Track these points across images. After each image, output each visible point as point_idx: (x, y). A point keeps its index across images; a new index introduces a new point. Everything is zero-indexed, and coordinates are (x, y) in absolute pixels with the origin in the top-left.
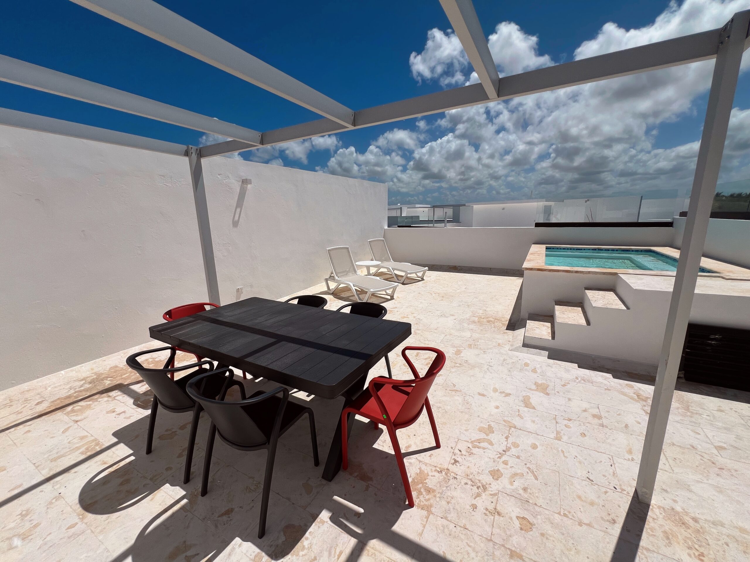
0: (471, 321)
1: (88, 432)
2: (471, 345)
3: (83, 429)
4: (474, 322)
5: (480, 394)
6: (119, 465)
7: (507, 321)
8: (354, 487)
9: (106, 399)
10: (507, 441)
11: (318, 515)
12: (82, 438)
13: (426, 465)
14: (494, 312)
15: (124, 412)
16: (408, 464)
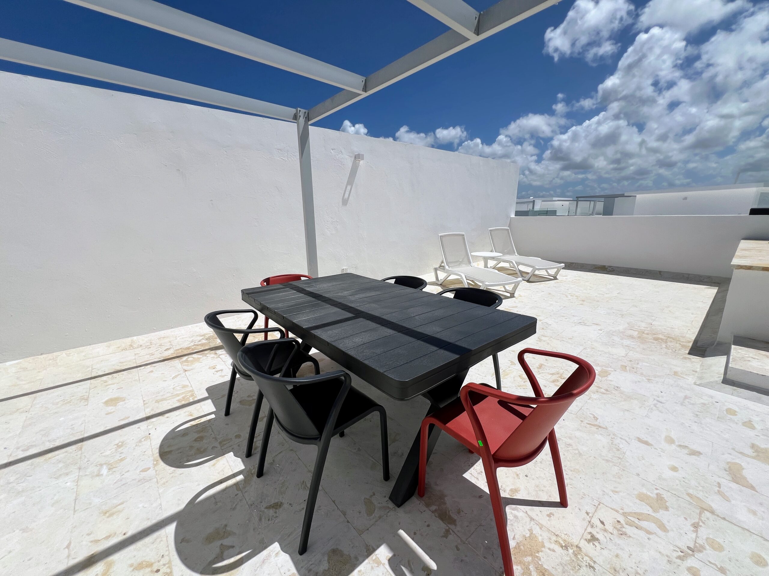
0: (627, 335)
1: (190, 382)
2: (626, 367)
3: (188, 379)
4: (632, 337)
5: (640, 440)
6: (200, 421)
7: (690, 342)
8: (428, 526)
9: (213, 355)
10: (696, 532)
11: (374, 550)
12: (184, 387)
13: (541, 528)
14: (665, 327)
15: (222, 370)
16: (513, 518)
